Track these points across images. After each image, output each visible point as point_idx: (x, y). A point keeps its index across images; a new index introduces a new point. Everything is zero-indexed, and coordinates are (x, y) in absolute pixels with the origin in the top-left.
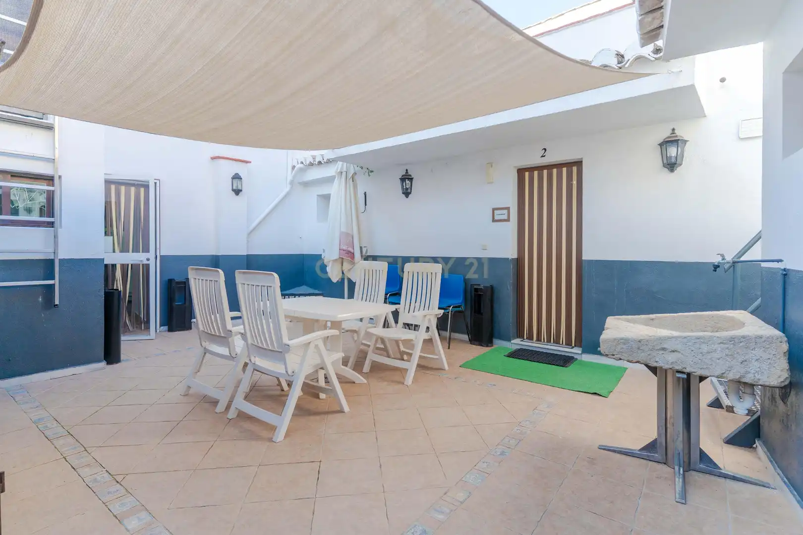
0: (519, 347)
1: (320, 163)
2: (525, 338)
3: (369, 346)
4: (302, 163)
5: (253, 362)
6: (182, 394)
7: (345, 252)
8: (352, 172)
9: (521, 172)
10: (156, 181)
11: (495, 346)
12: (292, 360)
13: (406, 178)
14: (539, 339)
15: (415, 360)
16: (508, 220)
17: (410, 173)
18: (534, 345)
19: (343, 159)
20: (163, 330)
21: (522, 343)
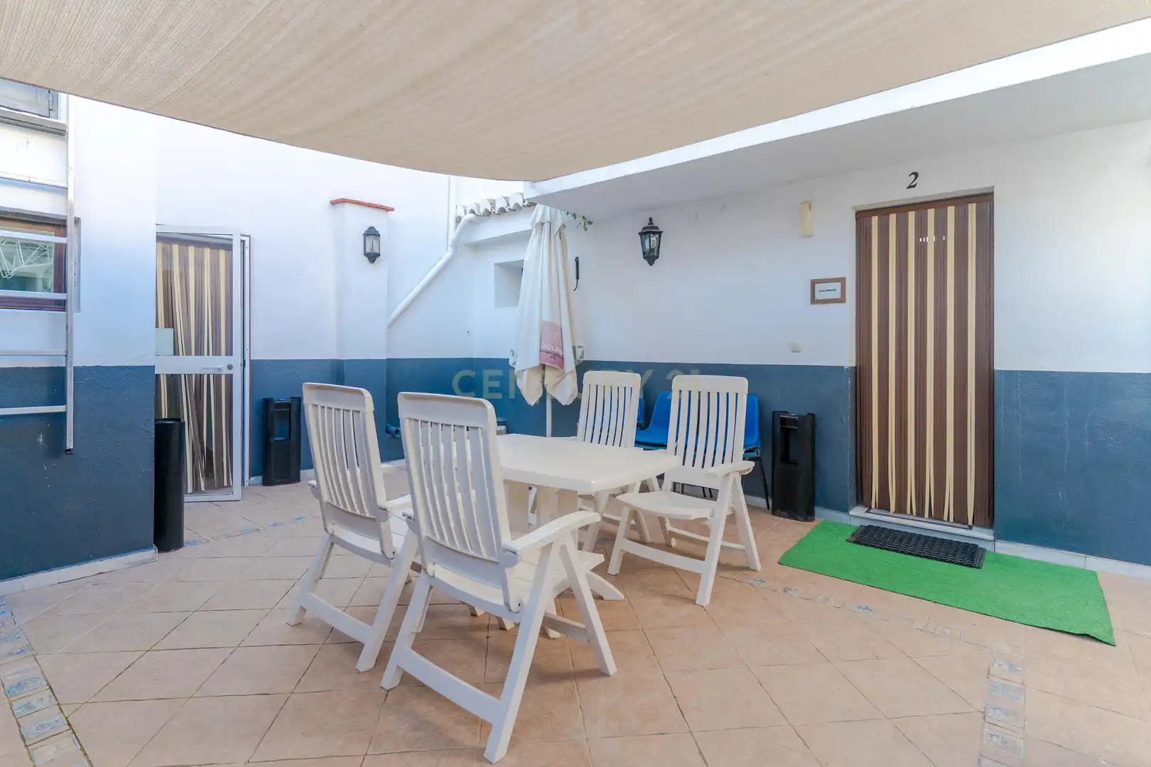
0: (867, 524)
1: (502, 210)
2: (873, 506)
3: (616, 523)
4: (472, 212)
5: (431, 574)
6: (292, 623)
7: (549, 355)
8: (559, 223)
9: (862, 217)
10: (243, 238)
11: (818, 521)
12: (520, 578)
13: (650, 231)
14: (901, 509)
15: (713, 555)
16: (842, 300)
17: (655, 224)
18: (891, 520)
19: (547, 199)
20: (254, 483)
21: (869, 515)
